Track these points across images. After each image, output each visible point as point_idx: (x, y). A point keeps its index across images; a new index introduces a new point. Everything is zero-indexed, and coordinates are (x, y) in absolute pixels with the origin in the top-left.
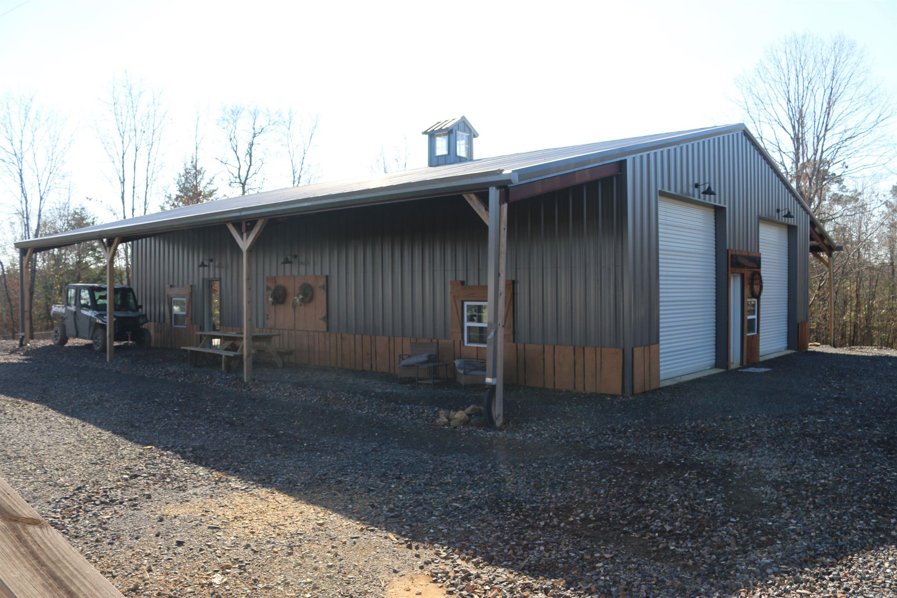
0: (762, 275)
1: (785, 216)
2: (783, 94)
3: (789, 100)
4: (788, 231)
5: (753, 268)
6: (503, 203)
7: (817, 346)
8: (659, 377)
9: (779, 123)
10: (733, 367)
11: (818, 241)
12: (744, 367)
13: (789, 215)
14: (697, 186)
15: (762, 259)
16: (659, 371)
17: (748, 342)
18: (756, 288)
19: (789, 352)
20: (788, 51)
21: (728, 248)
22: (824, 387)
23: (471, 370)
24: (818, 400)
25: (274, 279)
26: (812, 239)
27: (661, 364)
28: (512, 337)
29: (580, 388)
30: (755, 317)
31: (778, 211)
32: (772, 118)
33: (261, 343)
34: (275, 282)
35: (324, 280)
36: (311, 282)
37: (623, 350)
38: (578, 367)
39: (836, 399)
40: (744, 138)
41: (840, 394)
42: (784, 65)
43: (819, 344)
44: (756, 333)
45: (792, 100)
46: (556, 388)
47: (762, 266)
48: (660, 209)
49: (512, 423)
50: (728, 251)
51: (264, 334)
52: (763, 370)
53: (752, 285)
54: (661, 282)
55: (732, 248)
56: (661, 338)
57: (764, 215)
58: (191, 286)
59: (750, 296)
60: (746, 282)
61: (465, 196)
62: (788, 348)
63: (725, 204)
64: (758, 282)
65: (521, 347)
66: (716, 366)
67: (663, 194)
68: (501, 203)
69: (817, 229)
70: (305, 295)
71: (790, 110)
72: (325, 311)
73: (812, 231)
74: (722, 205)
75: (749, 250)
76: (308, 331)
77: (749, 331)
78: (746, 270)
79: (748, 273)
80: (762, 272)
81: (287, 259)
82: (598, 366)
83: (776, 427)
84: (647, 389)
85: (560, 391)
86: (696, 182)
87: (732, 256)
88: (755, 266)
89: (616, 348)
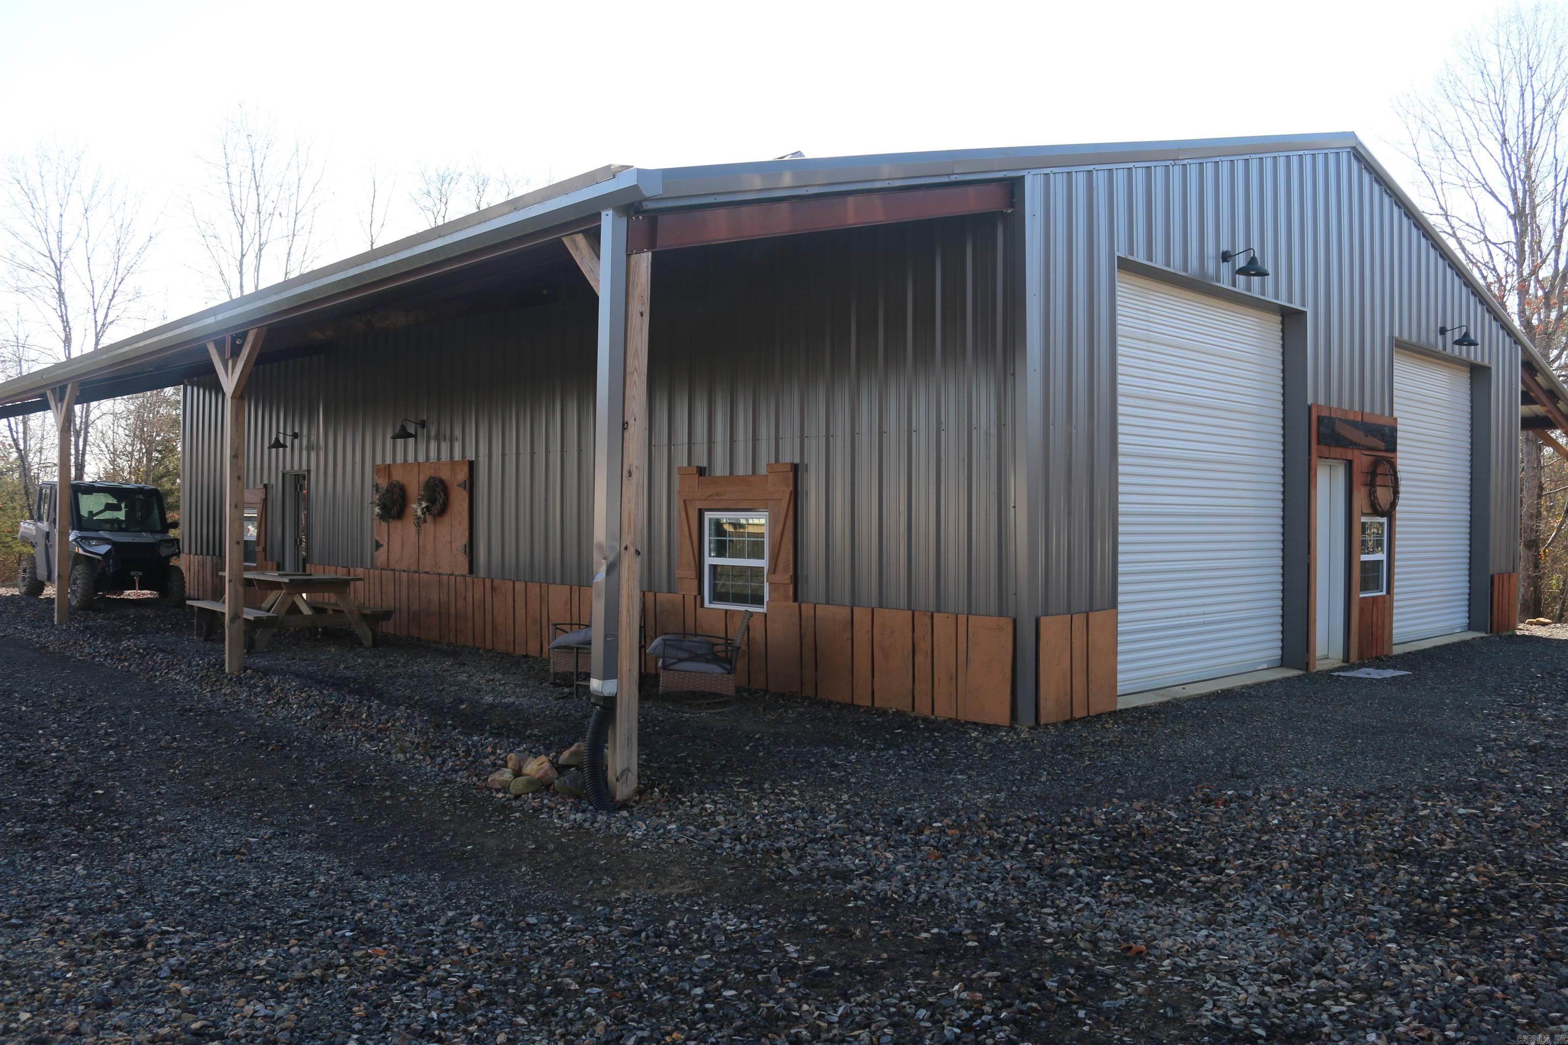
0: (1399, 468)
1: (1459, 342)
2: (1491, 125)
3: (1505, 141)
4: (1471, 378)
5: (1377, 449)
6: (640, 251)
7: (1544, 624)
8: (1115, 687)
9: (1485, 185)
10: (1320, 666)
11: (1543, 405)
12: (1352, 667)
13: (1465, 340)
14: (1226, 257)
15: (1399, 434)
16: (1114, 673)
17: (1362, 611)
18: (1383, 495)
19: (1470, 635)
20: (1503, 41)
21: (1310, 401)
22: (1515, 718)
23: (680, 660)
24: (1487, 750)
25: (387, 470)
26: (1527, 399)
27: (1120, 658)
28: (791, 588)
29: (923, 708)
30: (1381, 556)
31: (1443, 331)
32: (1470, 178)
33: (326, 595)
34: (390, 476)
35: (466, 469)
36: (445, 475)
37: (1015, 622)
38: (919, 658)
39: (1533, 749)
40: (1355, 165)
41: (1548, 736)
42: (1494, 69)
43: (1547, 621)
44: (1384, 593)
45: (1512, 141)
46: (876, 705)
47: (1398, 448)
48: (1119, 301)
49: (662, 792)
50: (1310, 408)
51: (326, 577)
52: (1389, 673)
53: (1371, 486)
54: (1121, 469)
55: (1321, 402)
56: (1120, 598)
57: (1405, 337)
58: (266, 486)
59: (1367, 510)
60: (1358, 479)
61: (567, 241)
62: (1470, 627)
63: (1303, 305)
64: (1389, 480)
65: (807, 609)
66: (1284, 662)
67: (1127, 266)
68: (632, 249)
69: (1539, 378)
70: (432, 501)
71: (1507, 157)
72: (467, 533)
73: (1529, 381)
74: (1296, 305)
75: (1367, 410)
76: (440, 574)
77: (1364, 588)
78: (1357, 453)
79: (1362, 460)
80: (1399, 461)
81: (403, 428)
82: (962, 658)
83: (1336, 825)
84: (1079, 713)
85: (883, 713)
86: (1225, 246)
87: (1320, 419)
88: (1382, 445)
89: (1001, 615)
